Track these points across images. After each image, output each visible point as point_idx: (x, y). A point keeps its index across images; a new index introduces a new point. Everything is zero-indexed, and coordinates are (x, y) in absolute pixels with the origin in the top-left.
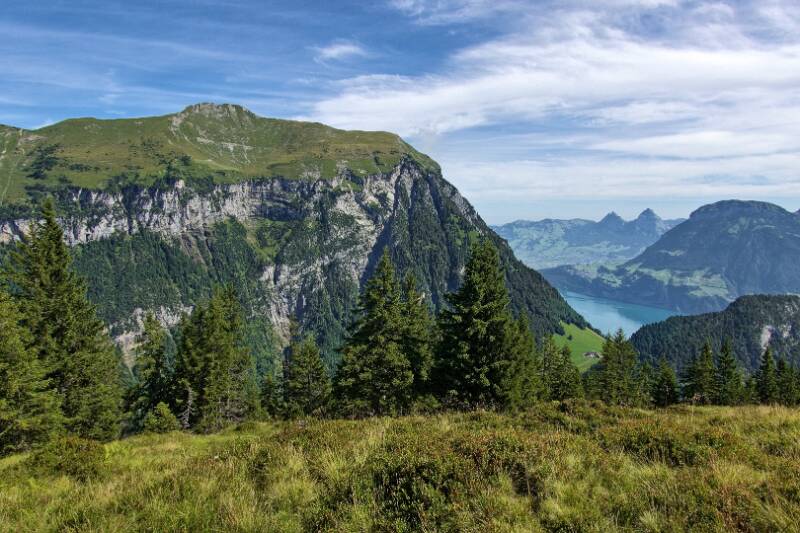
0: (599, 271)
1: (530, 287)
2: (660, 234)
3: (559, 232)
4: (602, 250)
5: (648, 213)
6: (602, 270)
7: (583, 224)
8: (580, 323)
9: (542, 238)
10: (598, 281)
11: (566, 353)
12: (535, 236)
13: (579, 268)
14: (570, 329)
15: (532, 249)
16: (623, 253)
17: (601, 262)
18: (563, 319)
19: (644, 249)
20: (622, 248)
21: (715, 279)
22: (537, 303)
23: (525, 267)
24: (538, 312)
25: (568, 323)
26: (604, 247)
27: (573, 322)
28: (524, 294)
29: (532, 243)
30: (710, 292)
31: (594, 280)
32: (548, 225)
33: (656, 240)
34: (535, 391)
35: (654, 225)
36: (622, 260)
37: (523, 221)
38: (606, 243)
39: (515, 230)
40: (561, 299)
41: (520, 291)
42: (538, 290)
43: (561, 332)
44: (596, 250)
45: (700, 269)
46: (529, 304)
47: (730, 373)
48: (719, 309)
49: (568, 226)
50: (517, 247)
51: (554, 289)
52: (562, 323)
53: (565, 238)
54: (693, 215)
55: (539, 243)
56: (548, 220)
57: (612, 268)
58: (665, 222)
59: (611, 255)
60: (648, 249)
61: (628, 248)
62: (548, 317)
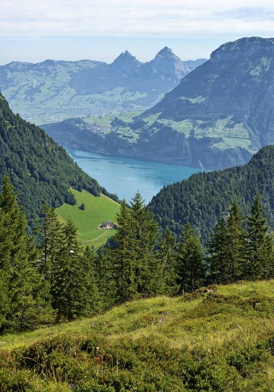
0: (112, 124)
1: (33, 148)
2: (180, 77)
3: (64, 77)
4: (116, 98)
5: (165, 52)
6: (117, 122)
7: (93, 66)
8: (94, 189)
9: (44, 84)
10: (113, 136)
11: (70, 231)
12: (35, 83)
13: (90, 121)
14: (82, 197)
15: (32, 100)
16: (136, 102)
17: (115, 113)
18: (73, 184)
19: (162, 96)
20: (138, 95)
21: (238, 128)
22: (40, 166)
23: (22, 122)
24: (42, 179)
25: (79, 190)
26: (118, 95)
27: (85, 188)
28: (25, 157)
29: (32, 92)
30: (233, 143)
31: (107, 136)
32: (50, 68)
33: (176, 84)
34: (28, 286)
35: (174, 67)
36: (138, 110)
37: (18, 63)
38: (121, 89)
39: (9, 75)
40: (70, 161)
41: (19, 153)
42: (42, 151)
43: (72, 202)
44: (109, 99)
45: (223, 117)
46: (31, 169)
47: (261, 237)
48: (243, 162)
49: (75, 69)
50: (13, 97)
51: (60, 149)
52: (72, 190)
53: (71, 84)
54: (214, 54)
55: (40, 92)
56: (49, 62)
57: (128, 120)
58: (186, 63)
59: (125, 105)
60: (167, 96)
61: (145, 95)
62: (55, 183)
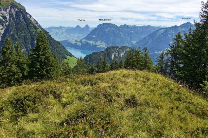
0: (75, 41)
1: (57, 46)
2: (90, 31)
3: (64, 30)
5: (87, 26)
6: (76, 41)
7: (71, 28)
8: (71, 55)
9: (59, 32)
10: (75, 44)
11: (67, 63)
12: (57, 31)
13: (70, 40)
14: (68, 57)
15: (57, 35)
16: (81, 36)
17: (76, 39)
18: (66, 54)
19: (86, 35)
20: (81, 35)
21: (103, 43)
22: (59, 50)
23: (55, 40)
24: (59, 53)
25: (68, 56)
26: (76, 35)
27: (69, 55)
28: (55, 48)
29: (57, 33)
30: (102, 46)
31: (74, 44)
32: (61, 28)
33: (89, 33)
34: (59, 74)
35: (89, 29)
36: (81, 38)
37: (53, 27)
38: (77, 33)
39: (51, 29)
40: (66, 49)
41: (54, 47)
42: (59, 47)
43: (66, 58)
44: (74, 36)
45: (99, 40)
46: (57, 51)
48: (104, 50)
49: (66, 29)
50: (52, 35)
51: (63, 46)
52: (66, 56)
53: (66, 32)
54: (98, 26)
55: (58, 33)
56: (61, 27)
57: (78, 40)
58: (91, 28)
59: (78, 37)
60: (87, 35)
61: (82, 35)
62: (62, 54)
